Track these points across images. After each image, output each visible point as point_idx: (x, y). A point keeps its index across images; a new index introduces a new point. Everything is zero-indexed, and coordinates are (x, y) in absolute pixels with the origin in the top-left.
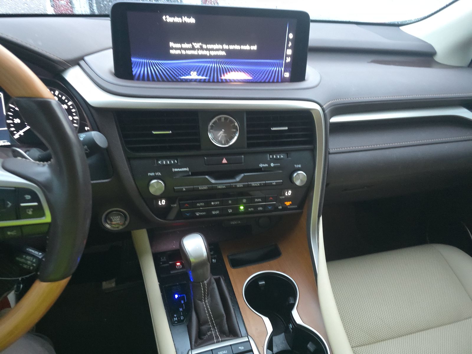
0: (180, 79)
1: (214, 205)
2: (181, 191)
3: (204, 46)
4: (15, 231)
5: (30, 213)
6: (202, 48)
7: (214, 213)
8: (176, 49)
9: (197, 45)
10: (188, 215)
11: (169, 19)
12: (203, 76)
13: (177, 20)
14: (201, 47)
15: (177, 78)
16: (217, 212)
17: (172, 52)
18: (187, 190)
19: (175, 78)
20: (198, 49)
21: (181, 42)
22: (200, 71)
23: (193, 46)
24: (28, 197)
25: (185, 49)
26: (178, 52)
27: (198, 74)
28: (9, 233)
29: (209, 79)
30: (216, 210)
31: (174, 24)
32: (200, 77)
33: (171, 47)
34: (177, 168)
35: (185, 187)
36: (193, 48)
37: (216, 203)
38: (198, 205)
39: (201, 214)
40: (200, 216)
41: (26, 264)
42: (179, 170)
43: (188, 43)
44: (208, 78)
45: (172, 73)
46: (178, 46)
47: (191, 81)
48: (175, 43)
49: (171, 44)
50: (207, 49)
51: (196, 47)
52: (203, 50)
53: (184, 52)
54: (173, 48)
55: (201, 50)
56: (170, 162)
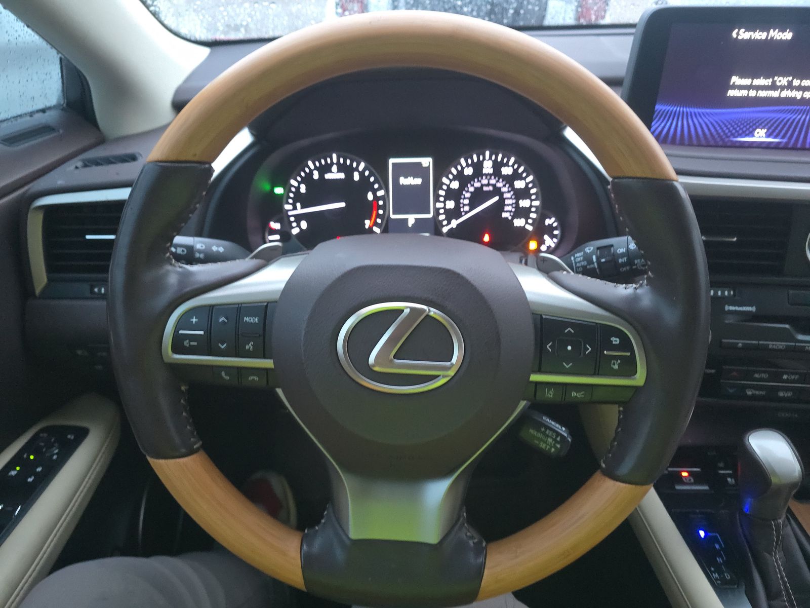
0: (732, 141)
1: (787, 381)
2: (734, 347)
3: (796, 82)
4: (583, 392)
5: (616, 367)
6: (790, 86)
7: (781, 394)
8: (741, 87)
9: (783, 81)
10: (731, 391)
11: (744, 35)
12: (775, 137)
13: (760, 35)
14: (790, 83)
15: (727, 140)
16: (789, 394)
17: (731, 93)
18: (746, 348)
19: (722, 140)
20: (783, 88)
21: (754, 76)
22: (773, 128)
23: (774, 82)
24: (616, 341)
25: (758, 88)
26: (743, 93)
27: (768, 133)
28: (574, 394)
29: (787, 143)
30: (786, 389)
31: (750, 42)
32: (770, 140)
33: (731, 84)
34: (735, 306)
35: (741, 341)
36: (773, 87)
37: (793, 377)
38: (757, 376)
39: (757, 392)
40: (754, 398)
41: (545, 442)
42: (737, 308)
43: (766, 77)
44: (785, 140)
45: (713, 130)
46: (747, 82)
47: (751, 145)
48: (742, 76)
49: (735, 80)
50: (800, 88)
51: (778, 84)
52: (792, 91)
53: (753, 93)
54: (734, 87)
55: (787, 90)
56: (723, 293)
